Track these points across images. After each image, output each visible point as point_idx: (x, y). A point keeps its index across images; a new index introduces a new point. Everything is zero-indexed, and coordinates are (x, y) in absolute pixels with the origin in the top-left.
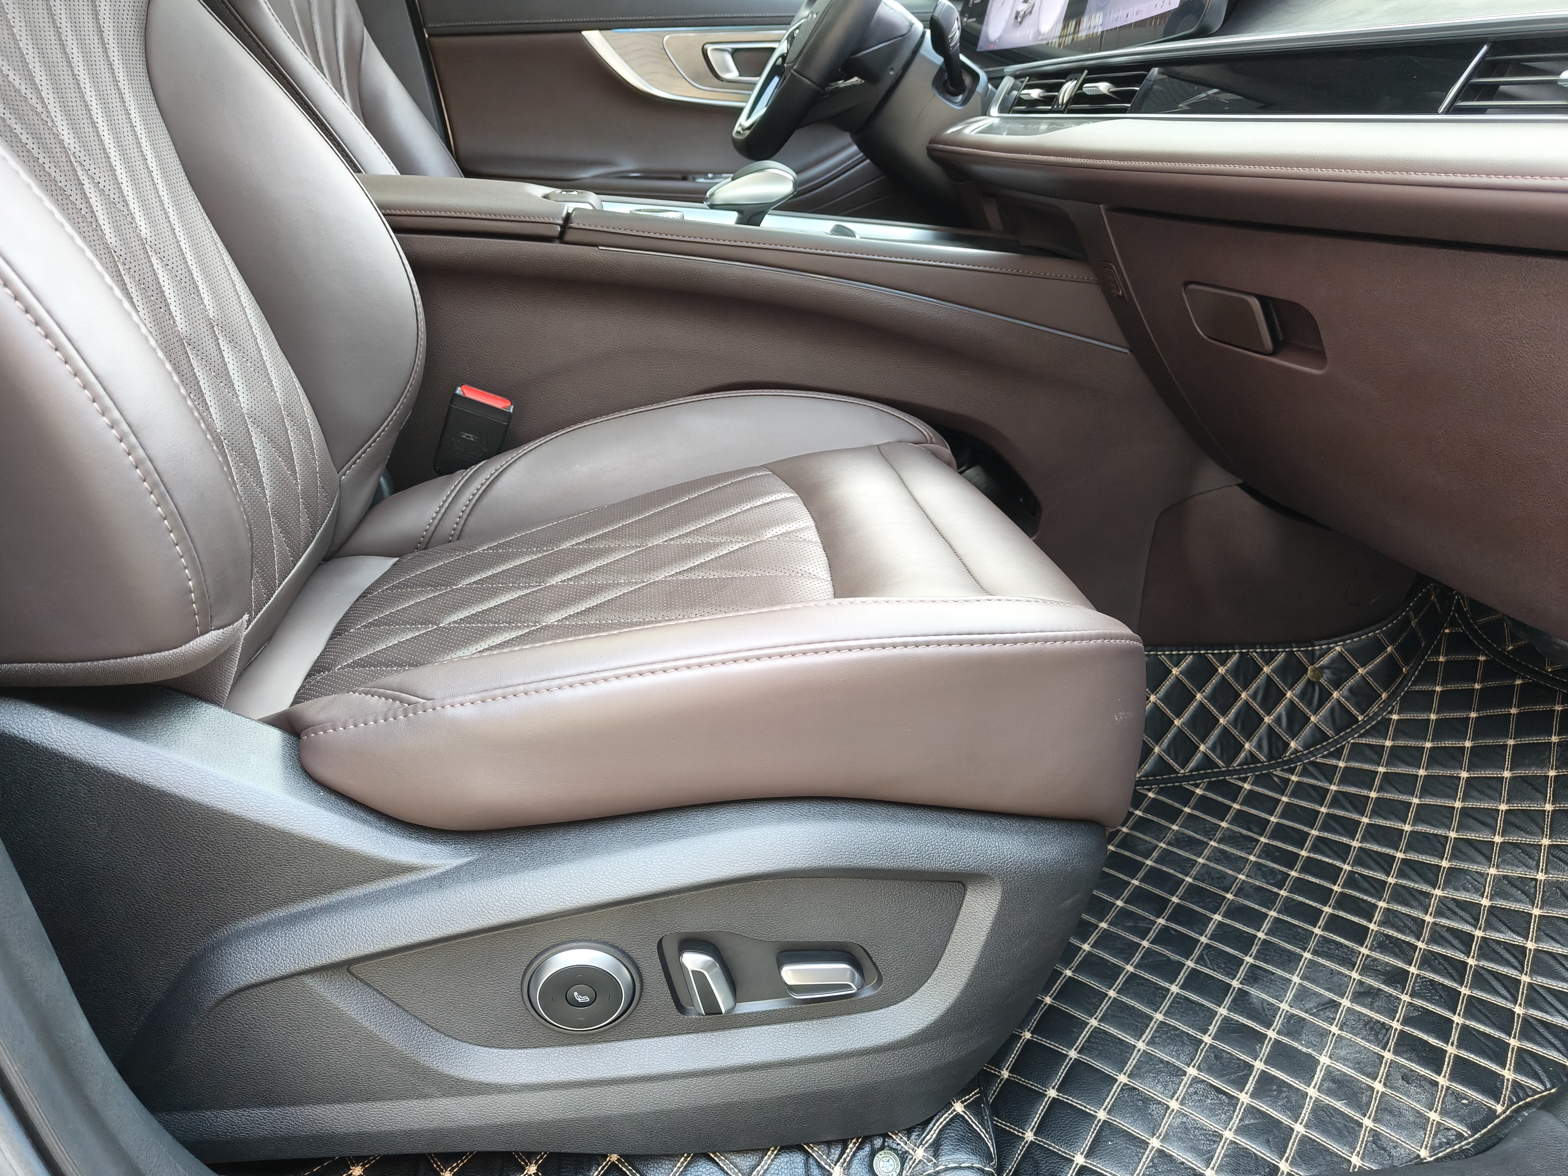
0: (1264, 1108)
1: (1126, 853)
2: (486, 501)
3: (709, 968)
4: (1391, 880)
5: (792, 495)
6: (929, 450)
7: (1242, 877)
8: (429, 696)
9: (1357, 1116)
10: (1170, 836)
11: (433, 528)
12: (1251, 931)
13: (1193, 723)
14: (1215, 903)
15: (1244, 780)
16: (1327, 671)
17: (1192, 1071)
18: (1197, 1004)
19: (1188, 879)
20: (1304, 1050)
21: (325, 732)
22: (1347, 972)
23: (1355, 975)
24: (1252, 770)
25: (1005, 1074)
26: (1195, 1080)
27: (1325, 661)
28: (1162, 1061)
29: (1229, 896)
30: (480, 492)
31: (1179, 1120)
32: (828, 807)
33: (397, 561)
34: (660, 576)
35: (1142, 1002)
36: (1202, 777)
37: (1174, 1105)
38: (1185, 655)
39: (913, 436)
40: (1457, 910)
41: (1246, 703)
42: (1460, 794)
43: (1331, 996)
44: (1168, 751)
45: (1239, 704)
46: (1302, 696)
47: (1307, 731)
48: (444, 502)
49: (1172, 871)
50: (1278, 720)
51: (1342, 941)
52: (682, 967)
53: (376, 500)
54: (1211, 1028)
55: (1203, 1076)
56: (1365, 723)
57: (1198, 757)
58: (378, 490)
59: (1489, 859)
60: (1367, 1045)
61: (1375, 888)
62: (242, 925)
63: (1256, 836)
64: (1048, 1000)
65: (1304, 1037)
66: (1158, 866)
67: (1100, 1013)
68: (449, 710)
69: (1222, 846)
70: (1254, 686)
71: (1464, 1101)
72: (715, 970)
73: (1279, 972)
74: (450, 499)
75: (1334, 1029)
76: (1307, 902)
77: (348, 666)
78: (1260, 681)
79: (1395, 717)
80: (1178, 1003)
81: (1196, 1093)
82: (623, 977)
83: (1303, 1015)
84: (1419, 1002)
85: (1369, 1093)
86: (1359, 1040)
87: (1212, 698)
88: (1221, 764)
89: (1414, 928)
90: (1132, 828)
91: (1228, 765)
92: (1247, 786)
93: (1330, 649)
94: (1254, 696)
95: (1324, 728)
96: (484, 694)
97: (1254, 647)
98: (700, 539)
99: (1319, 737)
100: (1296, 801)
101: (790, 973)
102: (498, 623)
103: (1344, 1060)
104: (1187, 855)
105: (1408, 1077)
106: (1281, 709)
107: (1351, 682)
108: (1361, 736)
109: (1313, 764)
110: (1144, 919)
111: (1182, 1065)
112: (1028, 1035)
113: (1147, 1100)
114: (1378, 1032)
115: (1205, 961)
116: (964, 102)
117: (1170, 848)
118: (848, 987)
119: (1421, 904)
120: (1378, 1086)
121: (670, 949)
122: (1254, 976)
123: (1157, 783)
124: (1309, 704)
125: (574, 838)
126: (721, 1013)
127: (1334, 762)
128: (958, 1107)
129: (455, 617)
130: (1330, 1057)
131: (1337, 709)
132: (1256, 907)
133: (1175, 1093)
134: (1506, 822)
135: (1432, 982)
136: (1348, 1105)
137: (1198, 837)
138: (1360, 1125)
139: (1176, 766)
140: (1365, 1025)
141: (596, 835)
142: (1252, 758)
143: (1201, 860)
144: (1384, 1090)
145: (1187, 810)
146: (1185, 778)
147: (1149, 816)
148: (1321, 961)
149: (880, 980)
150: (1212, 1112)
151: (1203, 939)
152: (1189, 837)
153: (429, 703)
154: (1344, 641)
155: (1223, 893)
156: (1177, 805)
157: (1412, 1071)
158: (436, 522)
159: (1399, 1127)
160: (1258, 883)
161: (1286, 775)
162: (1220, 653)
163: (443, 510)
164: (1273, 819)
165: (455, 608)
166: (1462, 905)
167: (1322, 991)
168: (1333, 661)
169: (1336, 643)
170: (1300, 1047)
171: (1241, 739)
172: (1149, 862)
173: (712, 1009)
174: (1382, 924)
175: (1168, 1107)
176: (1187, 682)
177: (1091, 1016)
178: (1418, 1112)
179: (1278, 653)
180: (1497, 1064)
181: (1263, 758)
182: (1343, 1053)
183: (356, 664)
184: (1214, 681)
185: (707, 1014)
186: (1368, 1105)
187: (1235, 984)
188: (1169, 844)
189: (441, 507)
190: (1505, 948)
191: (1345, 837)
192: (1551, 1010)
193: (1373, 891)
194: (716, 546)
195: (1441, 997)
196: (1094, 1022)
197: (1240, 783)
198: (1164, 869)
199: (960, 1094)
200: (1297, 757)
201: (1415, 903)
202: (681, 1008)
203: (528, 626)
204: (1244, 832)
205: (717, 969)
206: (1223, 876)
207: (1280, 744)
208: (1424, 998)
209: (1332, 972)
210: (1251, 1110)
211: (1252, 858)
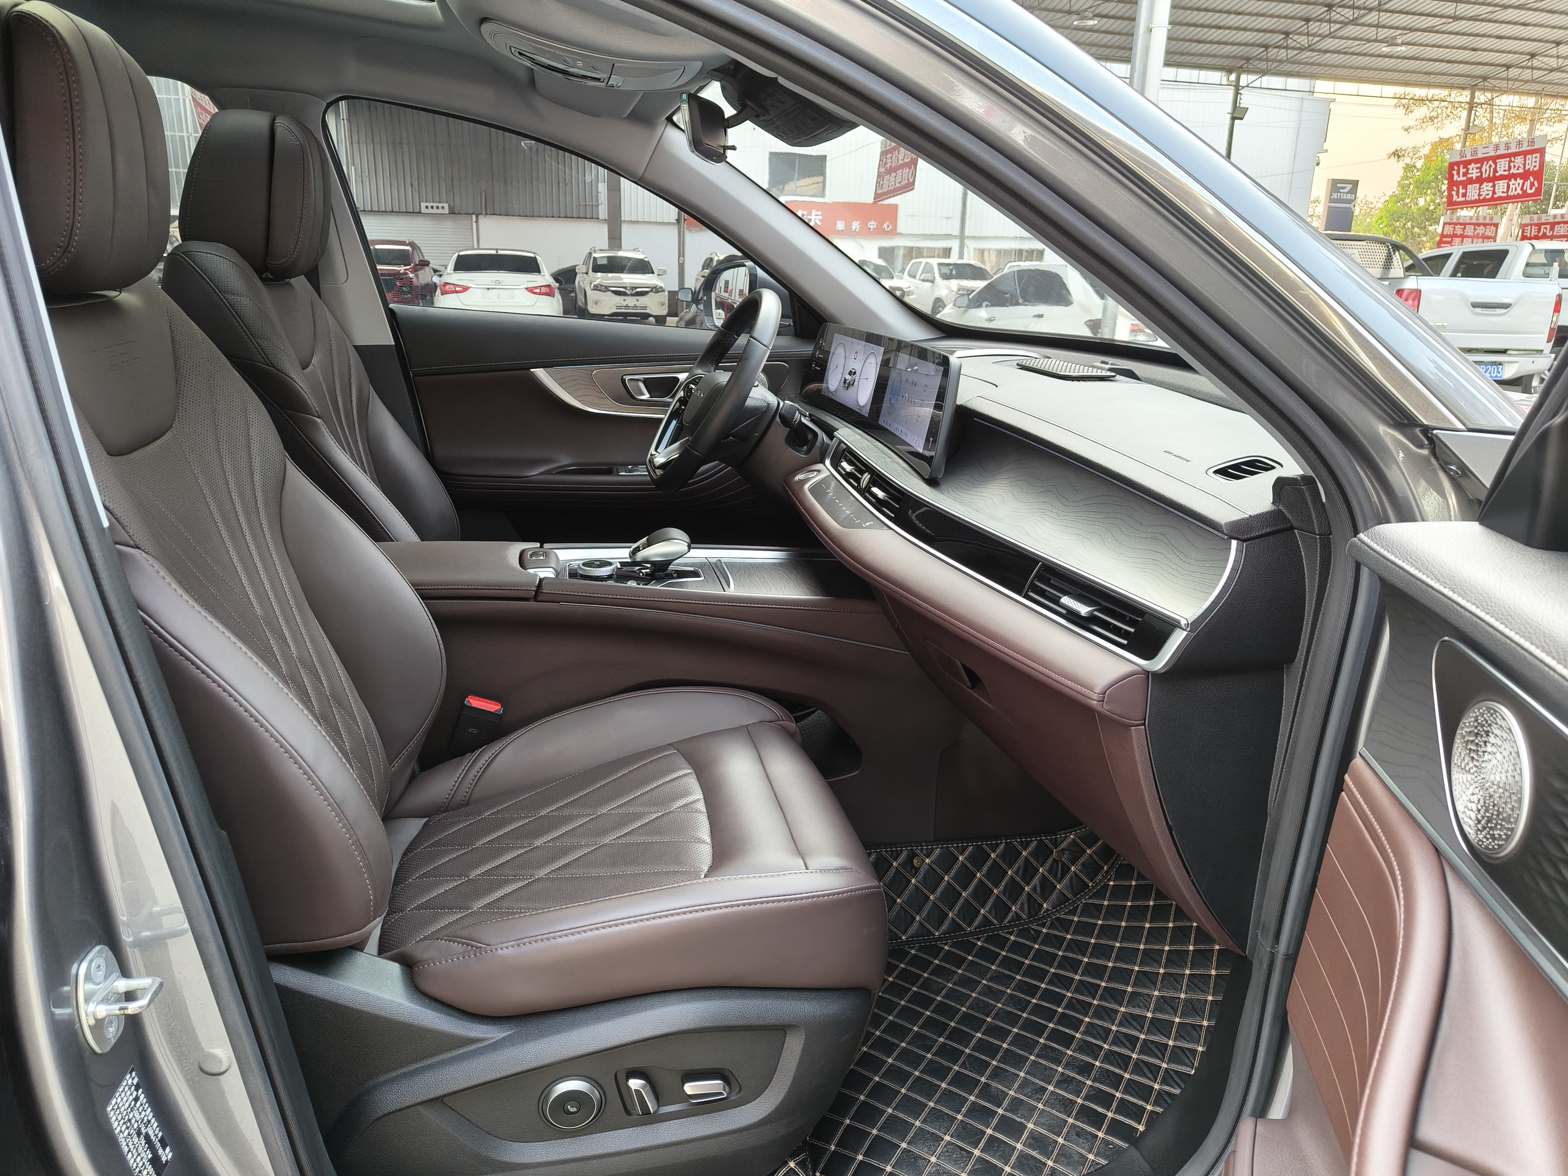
0: (988, 1158)
1: (925, 993)
2: (486, 775)
3: (643, 1087)
4: (1095, 1002)
5: (690, 771)
6: (781, 726)
7: (999, 1005)
8: (488, 943)
9: (1043, 1159)
10: (956, 978)
11: (451, 796)
12: (999, 1043)
13: (974, 894)
14: (979, 1025)
15: (1011, 933)
16: (1066, 852)
17: (947, 1138)
18: (957, 1094)
19: (964, 1009)
20: (1019, 1120)
21: (429, 965)
22: (1055, 1067)
23: (1060, 1069)
24: (1017, 926)
25: (833, 1148)
26: (949, 1143)
27: (1064, 845)
28: (929, 1132)
29: (989, 1019)
30: (482, 770)
31: (934, 1169)
32: (707, 993)
33: (427, 821)
34: (607, 840)
35: (921, 1096)
36: (982, 932)
37: (933, 1159)
38: (968, 846)
39: (769, 716)
40: (1131, 1021)
41: (1012, 877)
42: (1144, 940)
43: (1043, 1084)
44: (958, 915)
45: (1007, 878)
46: (1050, 871)
47: (1054, 896)
48: (458, 778)
49: (953, 1004)
50: (1034, 889)
51: (1056, 1046)
52: (628, 1087)
53: (412, 778)
54: (963, 1109)
55: (954, 1141)
56: (1094, 887)
57: (979, 918)
58: (413, 772)
59: (1155, 984)
60: (1059, 1115)
61: (1083, 1007)
62: (382, 1078)
63: (1014, 975)
64: (862, 1098)
65: (1020, 1112)
66: (945, 1001)
67: (894, 1105)
68: (500, 951)
69: (990, 984)
70: (1016, 866)
71: (1111, 1146)
72: (646, 1089)
73: (1012, 1070)
74: (462, 776)
75: (1040, 1106)
76: (1039, 1020)
77: (415, 908)
78: (1020, 861)
79: (1111, 883)
80: (945, 1094)
81: (947, 1151)
82: (595, 1095)
83: (1022, 1097)
84: (1097, 1085)
85: (1054, 1145)
86: (1054, 1112)
87: (988, 875)
88: (996, 922)
89: (1103, 1035)
90: (931, 974)
91: (1001, 923)
92: (1012, 938)
93: (1066, 837)
94: (1017, 873)
95: (1066, 893)
96: (519, 941)
97: (1016, 839)
98: (631, 809)
99: (1063, 899)
100: (1044, 948)
101: (689, 1088)
102: (507, 876)
103: (1042, 1125)
104: (965, 991)
105: (1080, 1133)
106: (1036, 881)
107: (1082, 860)
108: (1090, 898)
109: (1058, 919)
110: (930, 1038)
111: (941, 1134)
112: (848, 1121)
113: (917, 1158)
114: (1066, 1106)
115: (966, 1066)
116: (808, 452)
117: (955, 987)
118: (721, 1094)
119: (1111, 1018)
120: (1060, 1140)
121: (621, 1077)
122: (997, 1074)
123: (951, 938)
124: (1055, 877)
125: (568, 1018)
126: (650, 1113)
127: (1070, 917)
128: (792, 1164)
129: (479, 871)
130: (1034, 1124)
131: (1074, 879)
132: (1005, 1026)
133: (934, 1153)
134: (1167, 959)
135: (1107, 1070)
136: (1039, 1153)
137: (975, 977)
138: (1045, 1164)
139: (964, 925)
140: (1060, 1101)
141: (581, 1015)
142: (1018, 916)
143: (974, 995)
144: (1064, 1142)
145: (970, 958)
146: (971, 934)
147: (943, 964)
148: (1040, 1061)
149: (740, 1090)
150: (956, 1162)
151: (967, 1051)
152: (969, 977)
153: (488, 947)
154: (1075, 831)
155: (984, 1017)
156: (963, 954)
157: (1083, 1129)
158: (453, 792)
159: (1068, 1165)
160: (1009, 1009)
161: (1039, 928)
162: (991, 844)
163: (457, 784)
164: (1027, 962)
165: (477, 865)
166: (1134, 1017)
167: (1037, 1081)
168: (1069, 845)
169: (1070, 833)
170: (1017, 1119)
171: (1009, 903)
172: (939, 998)
173: (646, 1111)
174: (1084, 1033)
175: (930, 1161)
176: (969, 865)
177: (888, 1107)
178: (1081, 1154)
179: (1032, 841)
180: (1136, 1122)
181: (1025, 917)
182: (1042, 1120)
183: (419, 907)
184: (989, 863)
185: (643, 1114)
186: (1052, 1152)
187: (983, 1079)
188: (954, 984)
189: (456, 782)
190: (1156, 1046)
191: (1071, 972)
192: (1175, 1085)
193: (1082, 1010)
194: (640, 816)
195: (1111, 1080)
196: (890, 1110)
197: (1008, 936)
198: (949, 1002)
199: (792, 1156)
200: (1048, 914)
201: (1107, 1018)
202: (628, 1112)
203: (526, 879)
204: (1006, 972)
205: (648, 1088)
206: (987, 1005)
207: (1036, 906)
208: (1101, 1083)
209: (1046, 1068)
210: (980, 1160)
211: (1009, 991)
